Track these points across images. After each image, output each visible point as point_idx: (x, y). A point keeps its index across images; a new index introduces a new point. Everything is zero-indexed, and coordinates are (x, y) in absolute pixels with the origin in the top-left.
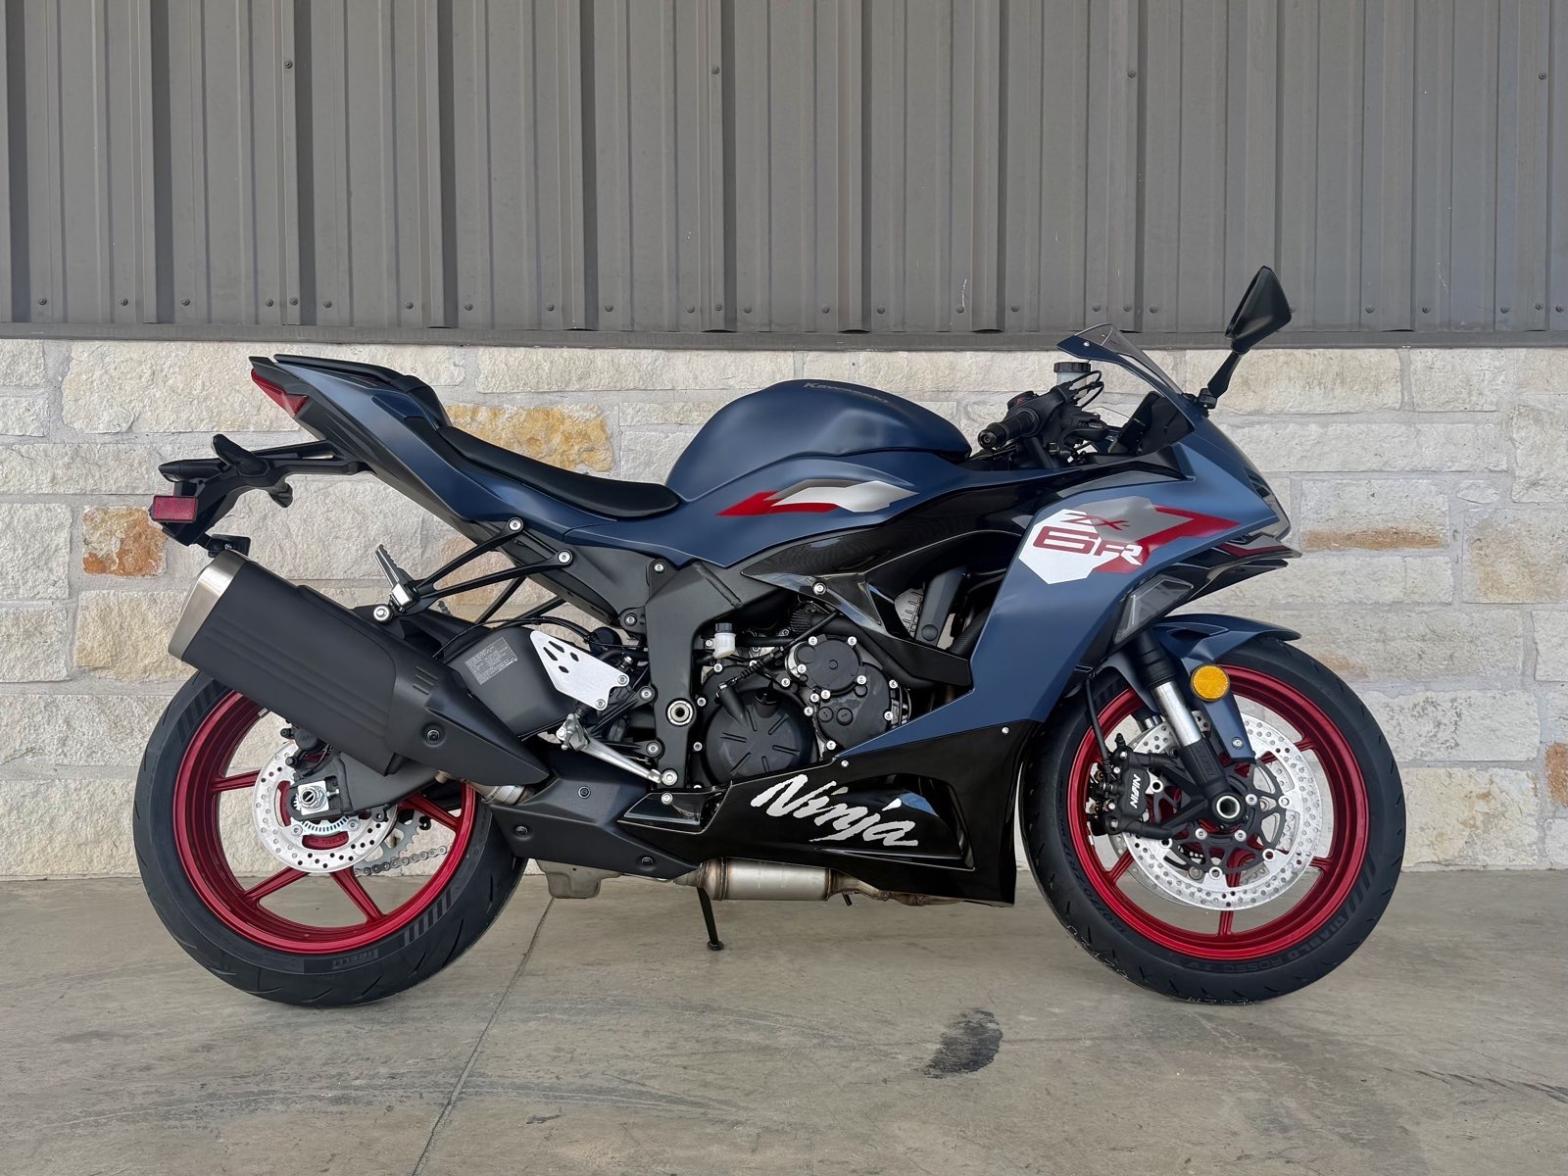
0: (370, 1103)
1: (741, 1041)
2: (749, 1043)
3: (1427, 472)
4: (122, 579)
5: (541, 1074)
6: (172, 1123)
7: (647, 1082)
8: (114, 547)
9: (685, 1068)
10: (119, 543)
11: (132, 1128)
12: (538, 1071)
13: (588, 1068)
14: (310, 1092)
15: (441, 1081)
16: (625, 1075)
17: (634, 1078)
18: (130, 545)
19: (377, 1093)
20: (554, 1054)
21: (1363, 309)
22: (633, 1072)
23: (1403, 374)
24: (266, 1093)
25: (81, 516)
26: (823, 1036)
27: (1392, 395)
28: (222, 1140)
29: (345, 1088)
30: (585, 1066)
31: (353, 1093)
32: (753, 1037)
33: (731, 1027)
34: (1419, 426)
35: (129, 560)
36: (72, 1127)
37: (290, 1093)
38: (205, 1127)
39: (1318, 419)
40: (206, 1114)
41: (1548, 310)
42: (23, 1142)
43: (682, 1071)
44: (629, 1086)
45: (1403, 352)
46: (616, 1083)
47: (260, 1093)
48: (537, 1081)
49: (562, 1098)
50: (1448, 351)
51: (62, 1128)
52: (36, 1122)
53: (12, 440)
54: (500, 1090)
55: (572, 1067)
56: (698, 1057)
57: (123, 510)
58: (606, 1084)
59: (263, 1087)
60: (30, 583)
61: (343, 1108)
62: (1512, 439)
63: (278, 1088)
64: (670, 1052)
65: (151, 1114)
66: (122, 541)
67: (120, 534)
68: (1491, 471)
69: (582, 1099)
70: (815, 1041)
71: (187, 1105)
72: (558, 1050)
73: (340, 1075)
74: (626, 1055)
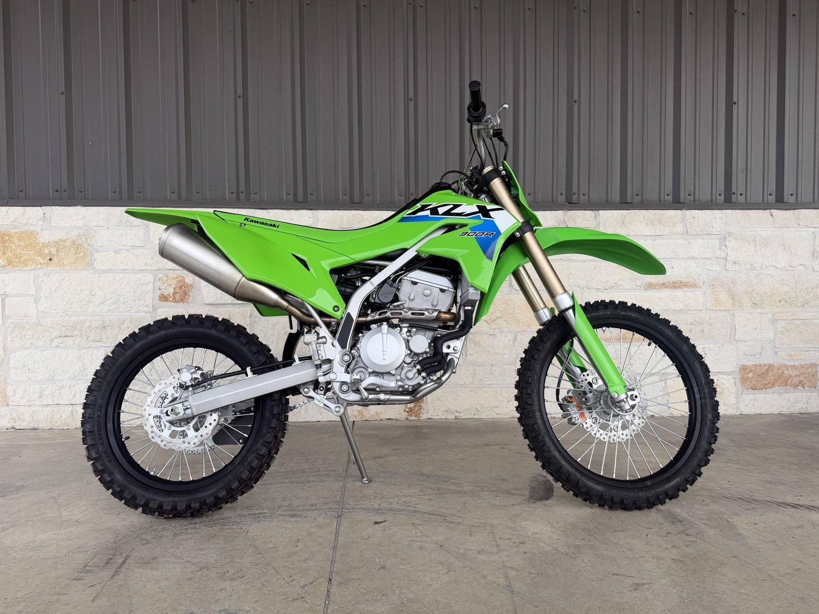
0: (306, 517)
1: (449, 489)
2: (452, 490)
3: (693, 258)
4: (175, 304)
5: (372, 503)
6: (226, 527)
7: (417, 506)
8: (171, 291)
9: (430, 500)
10: (173, 290)
11: (211, 529)
12: (370, 502)
13: (391, 501)
14: (280, 513)
15: (333, 507)
16: (407, 503)
17: (411, 504)
18: (178, 290)
19: (308, 512)
20: (375, 495)
21: (666, 194)
22: (410, 502)
23: (683, 220)
24: (262, 513)
25: (158, 279)
26: (481, 486)
27: (679, 228)
28: (250, 534)
29: (293, 511)
30: (389, 500)
31: (298, 513)
32: (452, 487)
33: (443, 483)
34: (690, 241)
35: (177, 296)
36: (186, 529)
37: (272, 513)
38: (241, 529)
39: (651, 237)
40: (239, 523)
41: (737, 195)
42: (167, 536)
43: (429, 502)
44: (411, 508)
45: (684, 211)
46: (404, 507)
47: (259, 514)
48: (372, 507)
49: (384, 513)
50: (700, 211)
51: (182, 530)
52: (170, 528)
53: (130, 248)
54: (357, 510)
55: (384, 500)
56: (434, 495)
57: (175, 276)
58: (400, 508)
59: (260, 511)
60: (137, 306)
61: (296, 519)
62: (726, 246)
63: (266, 511)
64: (421, 494)
65: (217, 524)
66: (174, 289)
67: (173, 286)
68: (717, 258)
69: (393, 514)
70: (479, 488)
71: (230, 519)
72: (376, 493)
73: (290, 505)
74: (404, 495)
